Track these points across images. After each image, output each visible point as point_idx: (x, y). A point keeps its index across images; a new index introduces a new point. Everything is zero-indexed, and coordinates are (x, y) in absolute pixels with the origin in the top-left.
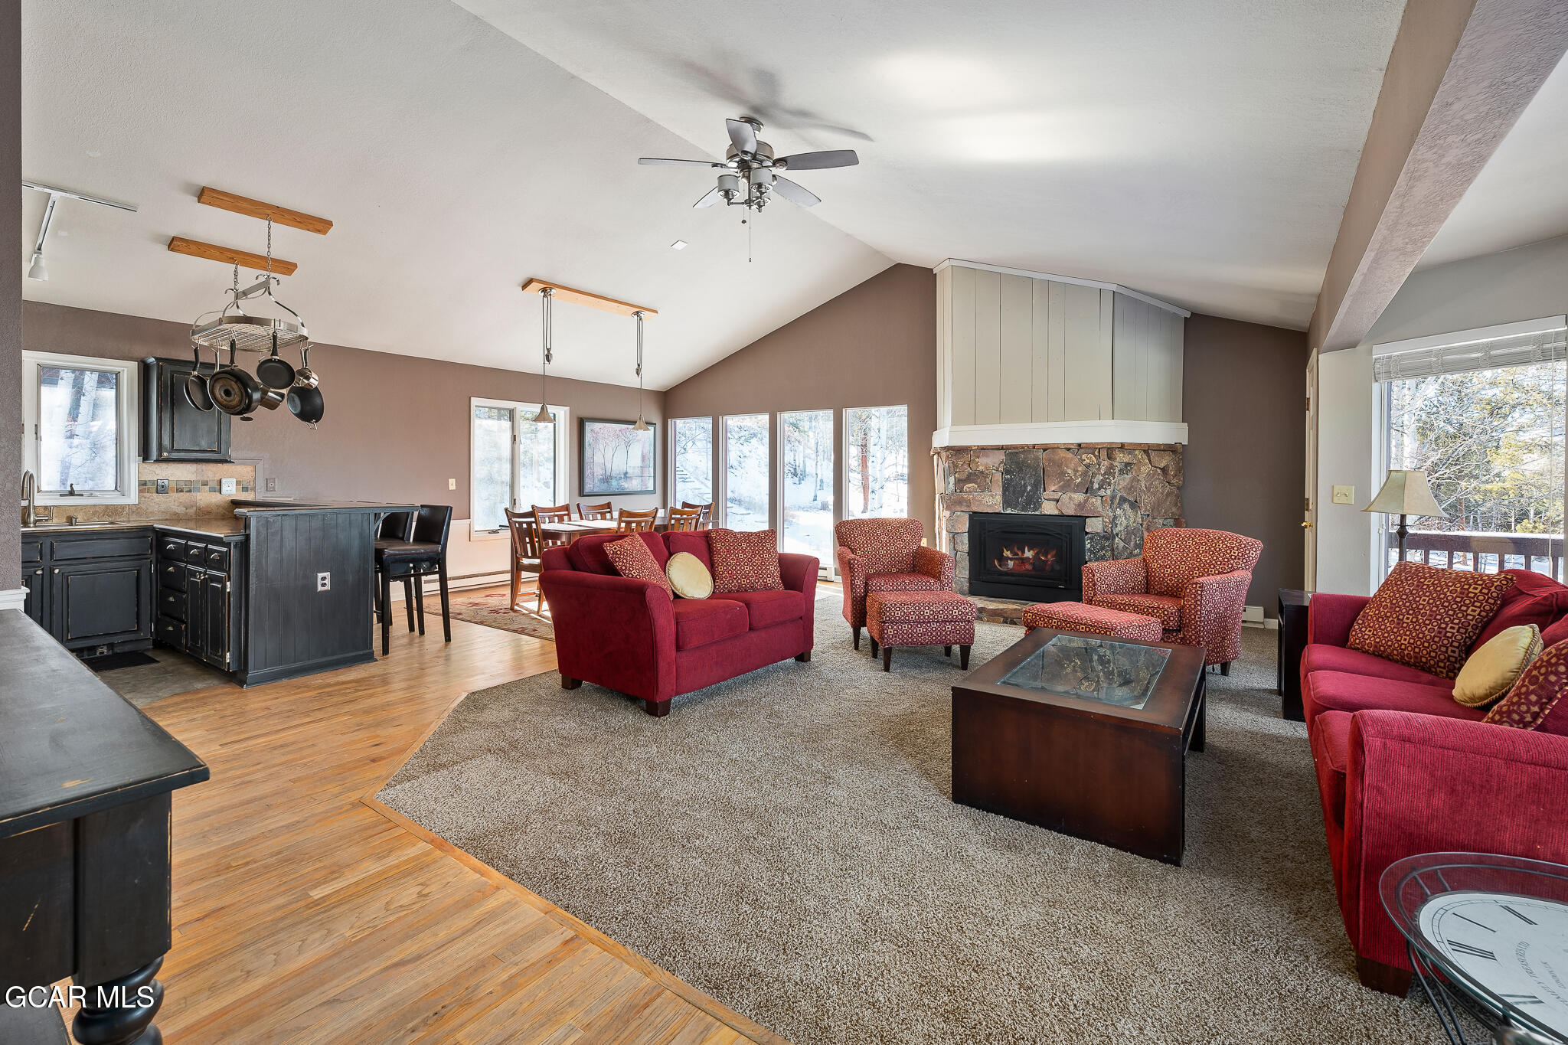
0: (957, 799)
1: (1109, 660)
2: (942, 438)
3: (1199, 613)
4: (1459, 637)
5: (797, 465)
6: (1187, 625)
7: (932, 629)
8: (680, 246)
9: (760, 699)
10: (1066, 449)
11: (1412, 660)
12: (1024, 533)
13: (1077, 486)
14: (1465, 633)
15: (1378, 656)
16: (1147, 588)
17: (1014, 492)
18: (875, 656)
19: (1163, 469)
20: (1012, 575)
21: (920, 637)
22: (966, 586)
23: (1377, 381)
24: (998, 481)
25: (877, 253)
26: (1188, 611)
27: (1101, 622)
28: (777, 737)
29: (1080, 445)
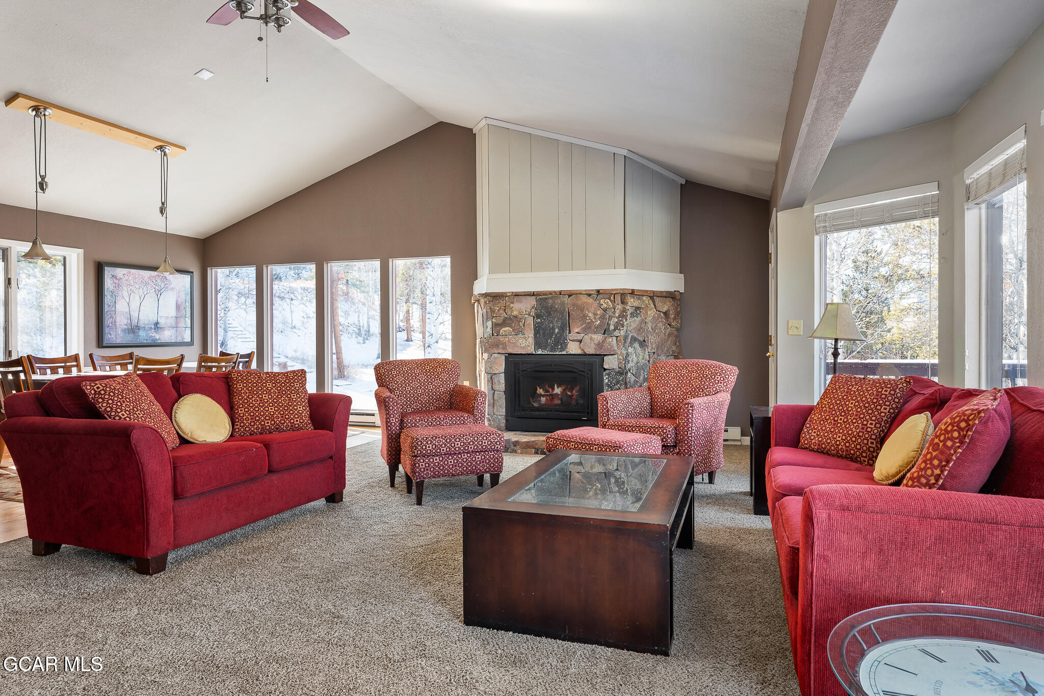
0: (468, 621)
1: (624, 482)
2: (481, 286)
3: (690, 429)
4: (875, 431)
5: (361, 325)
6: (680, 441)
7: (463, 460)
8: (206, 75)
9: (278, 544)
10: (587, 294)
11: (844, 453)
12: (553, 372)
13: (597, 328)
14: (880, 428)
15: (820, 453)
16: (651, 413)
17: (544, 334)
18: (409, 492)
19: (665, 313)
20: (543, 410)
21: (451, 469)
22: (503, 423)
23: (817, 234)
24: (530, 324)
25: (419, 110)
26: (682, 428)
27: (611, 442)
28: (288, 582)
29: (598, 291)
